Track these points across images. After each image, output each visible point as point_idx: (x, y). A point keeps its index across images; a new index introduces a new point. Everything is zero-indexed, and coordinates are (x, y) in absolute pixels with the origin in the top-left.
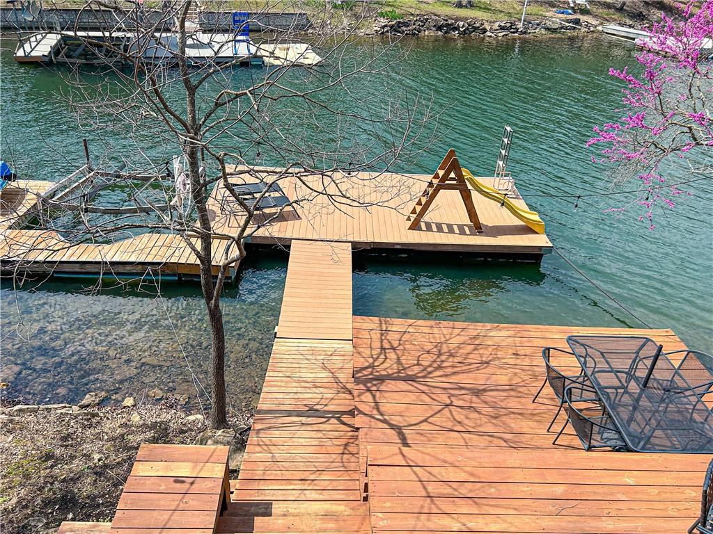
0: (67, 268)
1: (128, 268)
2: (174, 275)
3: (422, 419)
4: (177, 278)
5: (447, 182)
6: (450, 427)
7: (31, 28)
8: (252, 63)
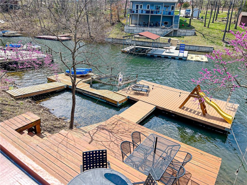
0: (85, 92)
1: (96, 96)
2: (105, 100)
3: (101, 141)
4: (106, 101)
5: (193, 95)
6: (105, 145)
7: (128, 45)
8: (183, 59)
